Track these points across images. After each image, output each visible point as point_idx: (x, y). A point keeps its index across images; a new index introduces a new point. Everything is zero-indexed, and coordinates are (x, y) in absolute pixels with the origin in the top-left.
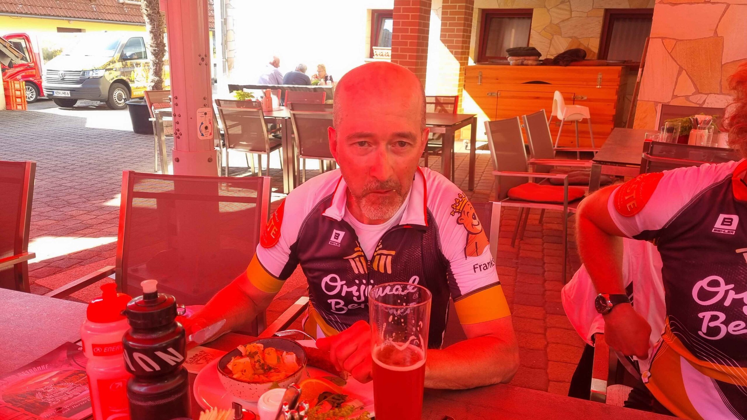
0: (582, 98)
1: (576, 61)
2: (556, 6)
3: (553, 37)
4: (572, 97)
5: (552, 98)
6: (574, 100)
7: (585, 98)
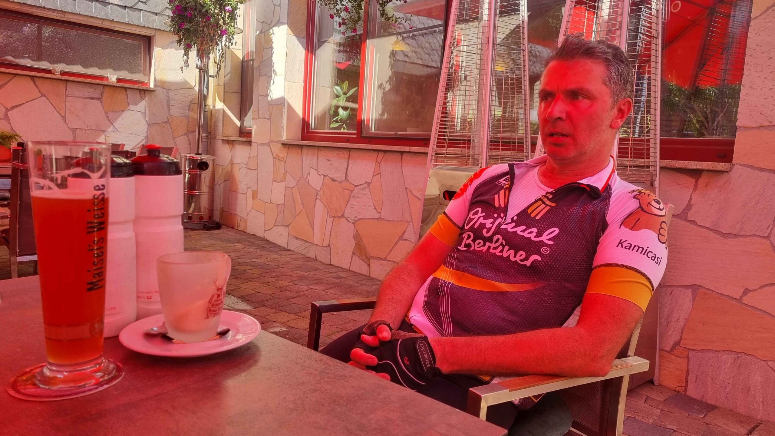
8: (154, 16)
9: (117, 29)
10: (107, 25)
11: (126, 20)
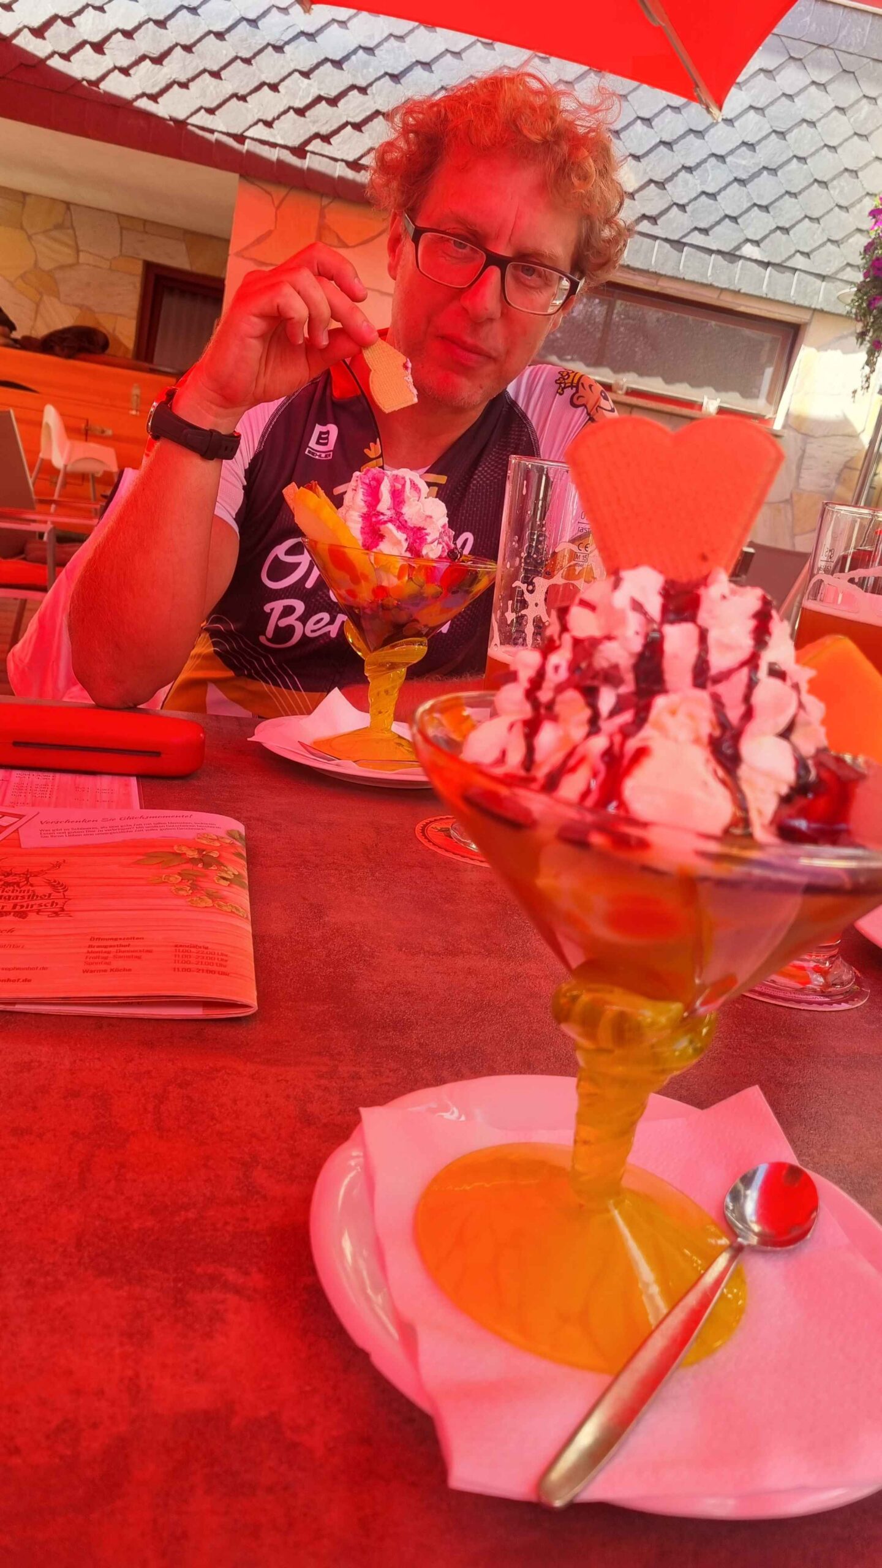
0: (103, 432)
1: (88, 351)
2: (45, 232)
3: (41, 299)
4: (83, 426)
5: (39, 424)
6: (86, 434)
7: (109, 432)
8: (818, 282)
9: (742, 309)
10: (727, 301)
11: (764, 291)
